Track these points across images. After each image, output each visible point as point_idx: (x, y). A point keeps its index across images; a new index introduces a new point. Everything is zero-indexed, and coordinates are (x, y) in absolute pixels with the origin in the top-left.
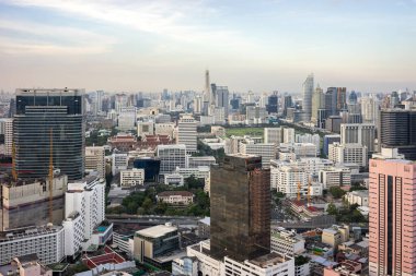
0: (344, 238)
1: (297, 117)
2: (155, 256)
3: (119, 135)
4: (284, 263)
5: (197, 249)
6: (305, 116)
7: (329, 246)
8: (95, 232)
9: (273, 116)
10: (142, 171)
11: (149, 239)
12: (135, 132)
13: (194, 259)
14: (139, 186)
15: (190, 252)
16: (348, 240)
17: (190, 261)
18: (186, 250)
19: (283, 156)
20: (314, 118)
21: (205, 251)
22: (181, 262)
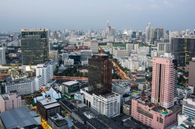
0: (147, 87)
1: (143, 40)
2: (69, 92)
3: (69, 46)
4: (116, 96)
5: (84, 90)
6: (146, 39)
7: (140, 90)
8: (48, 83)
9: (134, 39)
10: (73, 60)
11: (67, 86)
12: (75, 45)
13: (82, 94)
14: (71, 66)
15: (82, 91)
16: (149, 88)
17: (80, 95)
18: (80, 91)
19: (132, 55)
20: (150, 40)
21: (87, 91)
22: (77, 95)
